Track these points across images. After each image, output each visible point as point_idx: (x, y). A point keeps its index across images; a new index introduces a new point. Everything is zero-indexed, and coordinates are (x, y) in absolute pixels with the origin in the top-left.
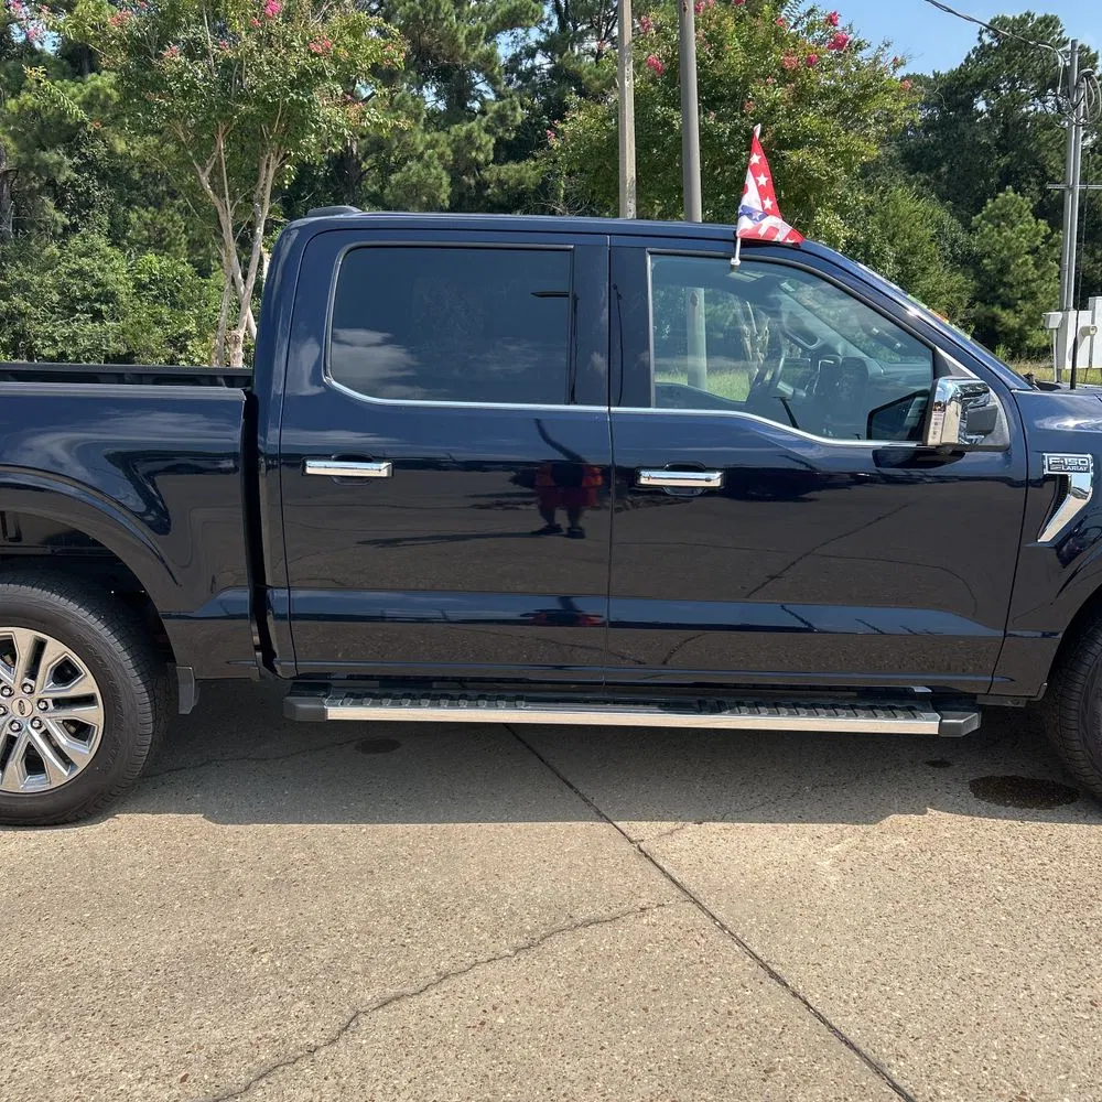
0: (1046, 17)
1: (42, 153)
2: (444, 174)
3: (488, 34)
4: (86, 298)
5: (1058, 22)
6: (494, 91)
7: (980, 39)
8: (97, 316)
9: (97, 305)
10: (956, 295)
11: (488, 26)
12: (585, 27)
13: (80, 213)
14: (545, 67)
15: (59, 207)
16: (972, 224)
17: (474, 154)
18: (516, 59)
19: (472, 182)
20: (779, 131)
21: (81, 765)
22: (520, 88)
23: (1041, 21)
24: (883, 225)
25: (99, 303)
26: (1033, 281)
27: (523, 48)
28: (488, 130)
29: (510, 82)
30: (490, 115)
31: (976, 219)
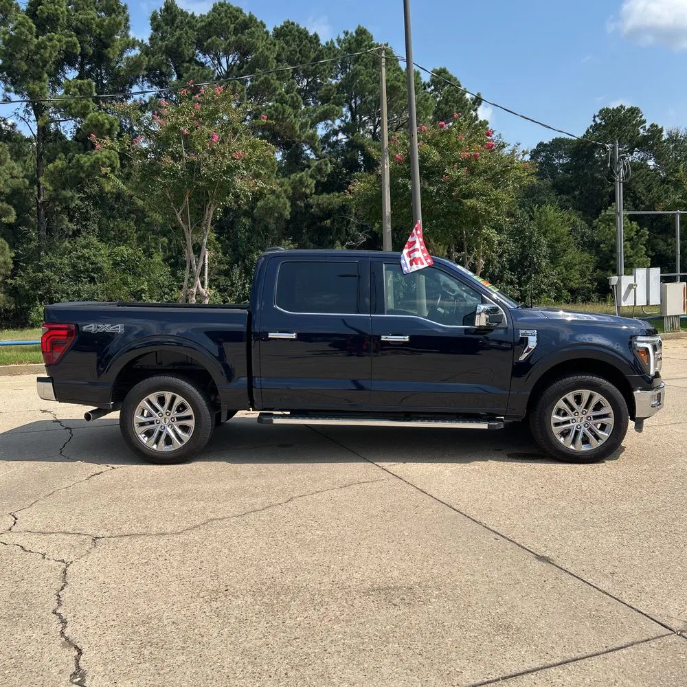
0: (632, 108)
1: (63, 191)
2: (287, 201)
3: (312, 124)
4: (87, 270)
5: (639, 111)
6: (315, 154)
7: (594, 121)
8: (92, 280)
9: (92, 274)
10: (586, 265)
11: (311, 119)
12: (366, 118)
13: (81, 223)
14: (344, 140)
15: (71, 221)
16: (594, 224)
17: (304, 189)
18: (327, 136)
19: (303, 205)
20: (461, 189)
21: (186, 441)
22: (330, 152)
23: (629, 110)
24: (540, 226)
25: (93, 273)
26: (631, 256)
27: (331, 130)
28: (312, 176)
29: (324, 148)
30: (313, 168)
31: (595, 222)
